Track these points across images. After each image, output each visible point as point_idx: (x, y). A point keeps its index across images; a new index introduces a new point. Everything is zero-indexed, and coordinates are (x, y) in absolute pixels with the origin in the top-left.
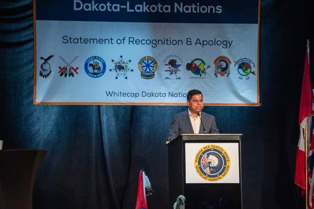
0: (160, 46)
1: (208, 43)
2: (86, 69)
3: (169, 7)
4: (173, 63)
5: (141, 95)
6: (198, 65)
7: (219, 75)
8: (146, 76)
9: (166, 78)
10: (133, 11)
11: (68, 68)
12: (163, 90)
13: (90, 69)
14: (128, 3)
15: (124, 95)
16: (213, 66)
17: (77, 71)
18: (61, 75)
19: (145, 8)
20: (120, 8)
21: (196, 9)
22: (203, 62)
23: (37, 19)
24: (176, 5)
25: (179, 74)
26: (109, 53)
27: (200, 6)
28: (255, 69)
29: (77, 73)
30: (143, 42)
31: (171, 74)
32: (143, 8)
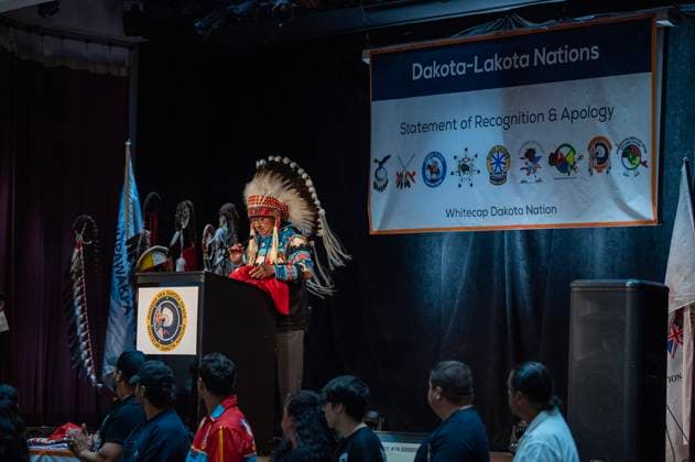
0: (515, 127)
1: (579, 114)
2: (424, 173)
3: (527, 57)
4: (530, 155)
5: (489, 214)
6: (565, 155)
7: (595, 171)
8: (495, 180)
9: (523, 182)
10: (481, 70)
11: (404, 174)
12: (520, 204)
14: (476, 58)
15: (469, 213)
16: (587, 155)
17: (414, 178)
18: (397, 187)
19: (497, 64)
20: (467, 68)
21: (563, 55)
22: (573, 149)
23: (374, 100)
24: (536, 50)
25: (540, 173)
26: (451, 145)
27: (569, 49)
28: (646, 157)
29: (414, 182)
30: (493, 122)
31: (528, 174)
32: (494, 64)
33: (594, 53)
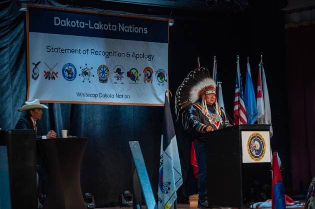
0: (111, 57)
2: (63, 73)
3: (116, 26)
4: (119, 71)
5: (99, 96)
6: (134, 73)
7: (146, 82)
8: (102, 81)
9: (115, 83)
10: (93, 28)
11: (51, 72)
12: (113, 92)
13: (66, 74)
14: (90, 21)
15: (89, 95)
16: (143, 74)
17: (57, 75)
18: (46, 78)
19: (101, 26)
20: (85, 25)
21: (132, 29)
22: (137, 71)
23: (30, 31)
24: (120, 25)
25: (123, 80)
27: (134, 27)
28: (167, 78)
29: (57, 77)
30: (101, 53)
31: (118, 80)
32: (99, 26)
33: (145, 31)
